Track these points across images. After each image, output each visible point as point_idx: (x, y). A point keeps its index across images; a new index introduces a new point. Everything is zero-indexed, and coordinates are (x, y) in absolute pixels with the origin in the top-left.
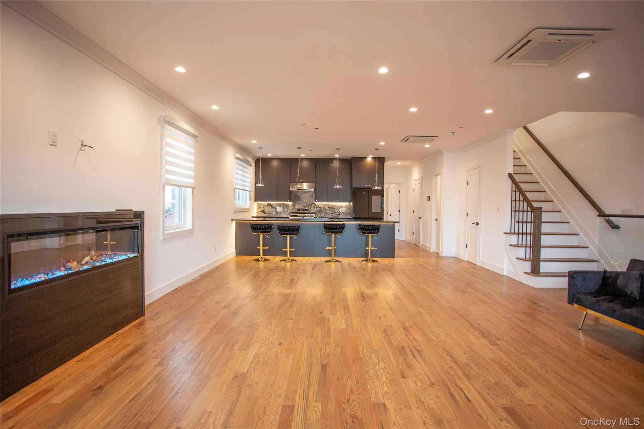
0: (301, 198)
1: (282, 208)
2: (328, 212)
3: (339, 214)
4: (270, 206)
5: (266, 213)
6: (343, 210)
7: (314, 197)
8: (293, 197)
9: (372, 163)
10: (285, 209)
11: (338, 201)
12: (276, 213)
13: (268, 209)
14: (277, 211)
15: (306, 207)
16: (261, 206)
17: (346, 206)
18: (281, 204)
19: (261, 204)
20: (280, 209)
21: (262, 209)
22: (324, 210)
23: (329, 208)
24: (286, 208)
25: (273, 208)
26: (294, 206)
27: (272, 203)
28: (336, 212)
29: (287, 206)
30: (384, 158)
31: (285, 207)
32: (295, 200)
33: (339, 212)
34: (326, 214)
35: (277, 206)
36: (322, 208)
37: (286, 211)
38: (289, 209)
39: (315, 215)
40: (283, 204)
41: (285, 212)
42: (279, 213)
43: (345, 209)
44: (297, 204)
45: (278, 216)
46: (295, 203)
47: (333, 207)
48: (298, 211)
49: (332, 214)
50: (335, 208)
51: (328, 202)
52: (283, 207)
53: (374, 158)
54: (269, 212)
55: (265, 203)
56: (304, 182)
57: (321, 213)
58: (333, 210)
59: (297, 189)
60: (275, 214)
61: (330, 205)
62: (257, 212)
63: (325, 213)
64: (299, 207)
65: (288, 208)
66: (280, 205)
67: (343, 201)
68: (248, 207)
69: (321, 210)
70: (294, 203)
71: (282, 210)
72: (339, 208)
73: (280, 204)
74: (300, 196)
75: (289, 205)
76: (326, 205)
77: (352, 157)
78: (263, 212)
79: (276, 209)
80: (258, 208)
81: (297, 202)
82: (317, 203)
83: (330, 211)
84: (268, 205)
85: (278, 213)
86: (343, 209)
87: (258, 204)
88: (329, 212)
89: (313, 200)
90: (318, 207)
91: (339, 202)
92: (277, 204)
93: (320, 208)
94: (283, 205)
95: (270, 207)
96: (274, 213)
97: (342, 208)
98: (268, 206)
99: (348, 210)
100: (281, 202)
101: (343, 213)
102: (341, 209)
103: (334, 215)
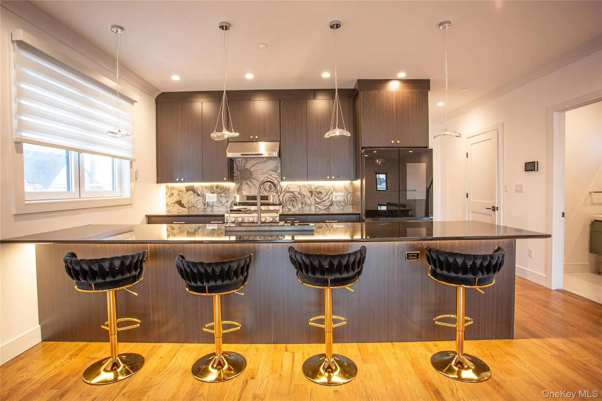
0: (252, 173)
1: (216, 195)
2: (308, 202)
3: (331, 205)
4: (191, 192)
5: (185, 205)
6: (338, 196)
7: (279, 171)
8: (236, 173)
9: (403, 92)
10: (221, 197)
11: (328, 177)
12: (205, 205)
13: (188, 198)
14: (207, 201)
15: (264, 192)
16: (173, 191)
17: (346, 188)
18: (214, 188)
19: (173, 188)
20: (211, 198)
21: (176, 198)
22: (299, 196)
23: (311, 192)
24: (223, 195)
25: (198, 195)
26: (239, 190)
27: (197, 185)
28: (324, 201)
29: (225, 190)
30: (429, 81)
31: (221, 193)
32: (242, 178)
33: (330, 200)
34: (304, 204)
35: (205, 190)
36: (296, 193)
37: (224, 200)
38: (229, 198)
39: (283, 208)
40: (217, 187)
41: (221, 202)
42: (211, 206)
43: (343, 194)
44: (245, 187)
45: (209, 212)
46: (241, 184)
47: (318, 190)
48: (247, 200)
49: (316, 205)
50: (322, 193)
51: (308, 180)
52: (219, 193)
53: (407, 82)
54: (190, 204)
55: (182, 186)
56: (257, 141)
57: (295, 203)
58: (317, 197)
59: (242, 155)
60: (203, 207)
61: (313, 187)
62: (167, 204)
63: (302, 203)
64: (250, 192)
65: (229, 195)
66: (212, 190)
67: (338, 178)
68: (127, 194)
69: (294, 198)
70: (239, 185)
71: (215, 200)
72: (329, 192)
73: (212, 187)
74: (251, 170)
75: (229, 189)
76: (304, 186)
77: (359, 81)
78: (180, 203)
79: (204, 197)
80: (168, 195)
81: (244, 182)
82: (284, 184)
83: (312, 199)
84: (188, 189)
85: (208, 206)
86: (339, 194)
87: (168, 188)
88: (310, 200)
89: (277, 177)
90: (287, 192)
91: (331, 179)
92: (206, 188)
93: (293, 192)
94: (218, 190)
95: (191, 195)
96: (200, 206)
97: (336, 192)
98: (189, 192)
99: (349, 196)
100: (215, 184)
101: (339, 202)
102: (334, 193)
103: (320, 207)
